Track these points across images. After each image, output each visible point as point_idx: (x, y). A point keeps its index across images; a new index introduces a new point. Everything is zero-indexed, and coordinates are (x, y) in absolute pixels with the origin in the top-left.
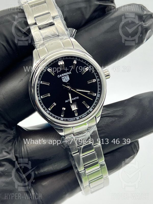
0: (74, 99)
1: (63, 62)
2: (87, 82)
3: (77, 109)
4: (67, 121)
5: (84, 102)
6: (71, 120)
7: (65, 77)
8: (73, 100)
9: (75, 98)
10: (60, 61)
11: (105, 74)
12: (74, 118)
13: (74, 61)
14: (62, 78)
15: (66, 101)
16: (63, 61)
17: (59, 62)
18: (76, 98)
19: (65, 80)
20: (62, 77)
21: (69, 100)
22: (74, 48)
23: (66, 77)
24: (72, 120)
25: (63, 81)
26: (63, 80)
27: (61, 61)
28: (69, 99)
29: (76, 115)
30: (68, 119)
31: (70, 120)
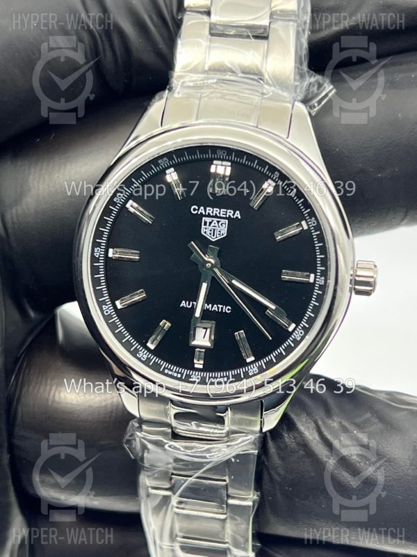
0: (215, 307)
1: (229, 169)
2: (281, 274)
3: (208, 344)
4: (156, 368)
5: (240, 334)
6: (170, 373)
7: (215, 220)
8: (208, 310)
9: (218, 308)
10: (219, 162)
11: (358, 273)
12: (185, 372)
13: (270, 181)
14: (204, 218)
15: (183, 304)
16: (229, 164)
17: (215, 162)
18: (220, 306)
19: (208, 232)
20: (205, 216)
21: (193, 305)
22: (288, 138)
23: (218, 222)
24: (175, 375)
25: (203, 233)
26: (203, 226)
27: (224, 163)
28: (196, 298)
29: (199, 364)
30: (164, 364)
31: (166, 371)
